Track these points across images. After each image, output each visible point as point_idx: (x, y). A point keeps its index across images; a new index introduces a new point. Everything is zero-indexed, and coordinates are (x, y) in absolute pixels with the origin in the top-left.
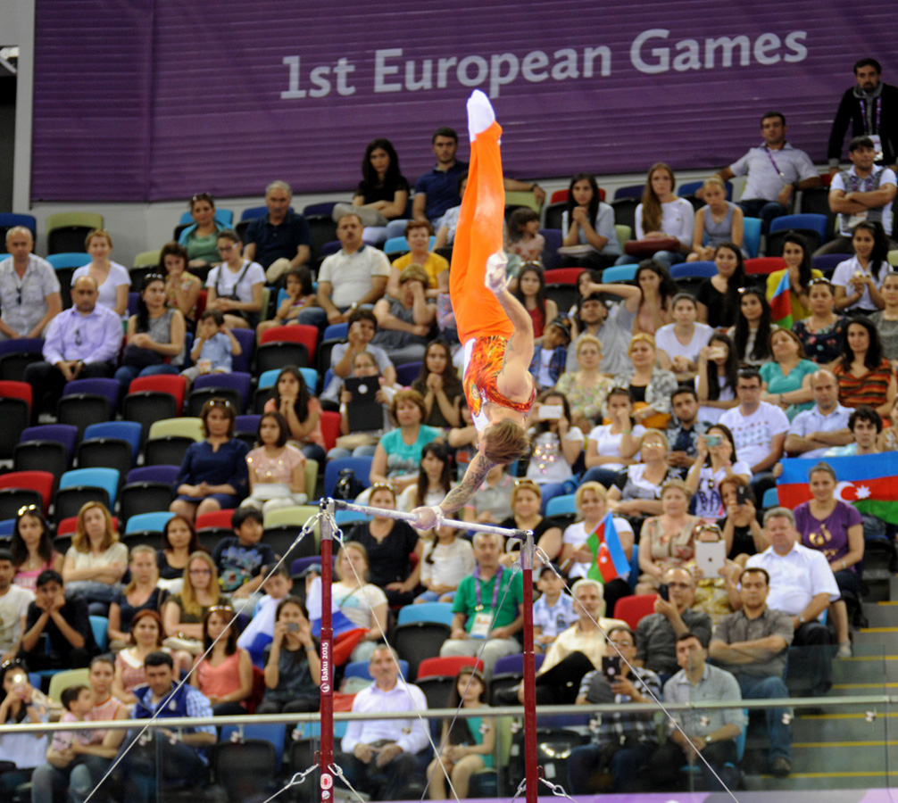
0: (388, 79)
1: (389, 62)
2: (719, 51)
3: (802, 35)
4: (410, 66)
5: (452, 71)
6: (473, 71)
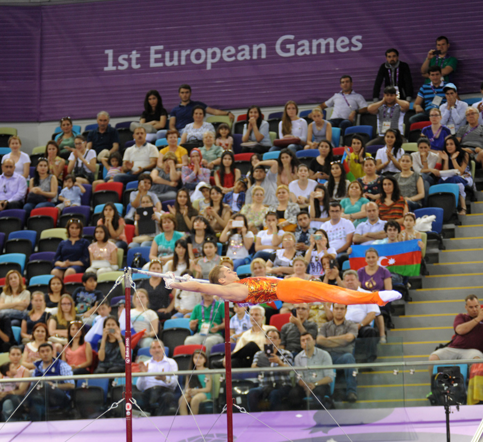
0: (157, 61)
1: (157, 52)
2: (319, 46)
3: (360, 37)
4: (167, 54)
5: (188, 56)
6: (198, 56)
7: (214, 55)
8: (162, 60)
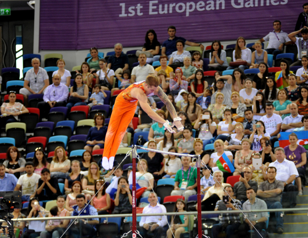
0: (154, 10)
1: (154, 5)
2: (259, 1)
4: (160, 6)
5: (174, 8)
6: (180, 8)
7: (191, 7)
8: (157, 10)
